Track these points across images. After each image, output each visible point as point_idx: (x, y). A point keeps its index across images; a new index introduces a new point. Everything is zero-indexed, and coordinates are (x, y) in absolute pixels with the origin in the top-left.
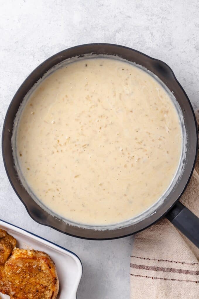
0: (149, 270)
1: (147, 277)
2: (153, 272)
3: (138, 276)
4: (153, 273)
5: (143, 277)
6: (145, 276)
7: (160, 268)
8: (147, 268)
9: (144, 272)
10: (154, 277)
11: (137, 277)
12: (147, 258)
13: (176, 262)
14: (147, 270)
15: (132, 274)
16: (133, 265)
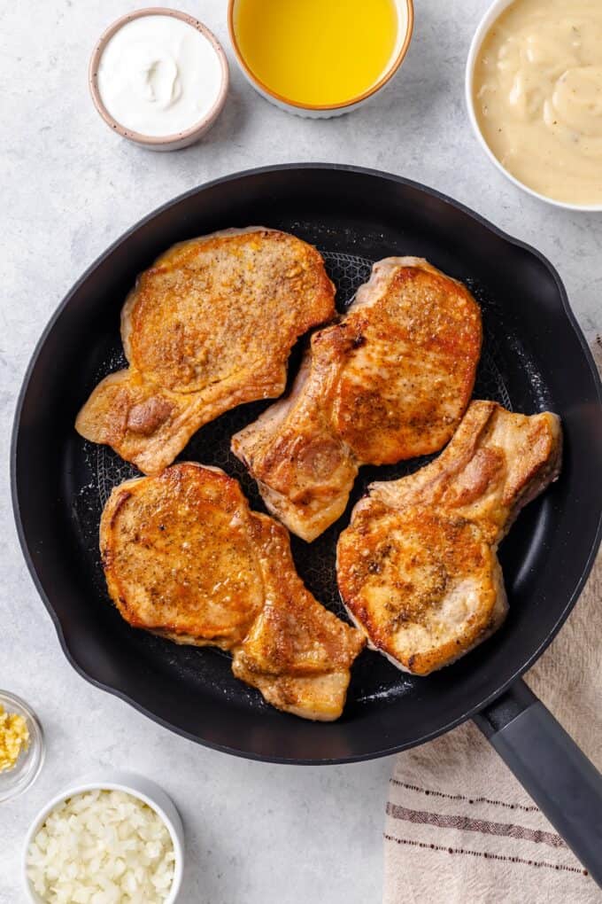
0: (439, 826)
1: (432, 846)
2: (454, 832)
3: (405, 842)
4: (452, 837)
5: (421, 845)
6: (429, 843)
7: (476, 822)
8: (435, 819)
9: (426, 833)
10: (454, 848)
11: (402, 845)
12: (436, 791)
13: (527, 809)
14: (435, 827)
15: (390, 835)
16: (394, 807)
